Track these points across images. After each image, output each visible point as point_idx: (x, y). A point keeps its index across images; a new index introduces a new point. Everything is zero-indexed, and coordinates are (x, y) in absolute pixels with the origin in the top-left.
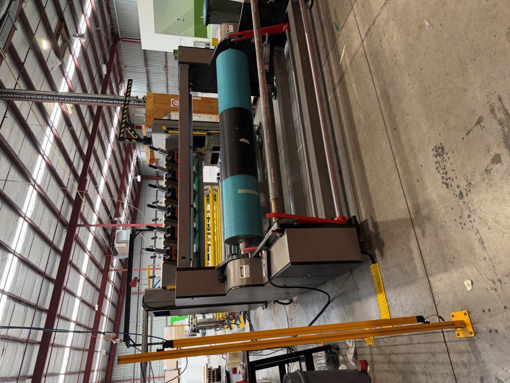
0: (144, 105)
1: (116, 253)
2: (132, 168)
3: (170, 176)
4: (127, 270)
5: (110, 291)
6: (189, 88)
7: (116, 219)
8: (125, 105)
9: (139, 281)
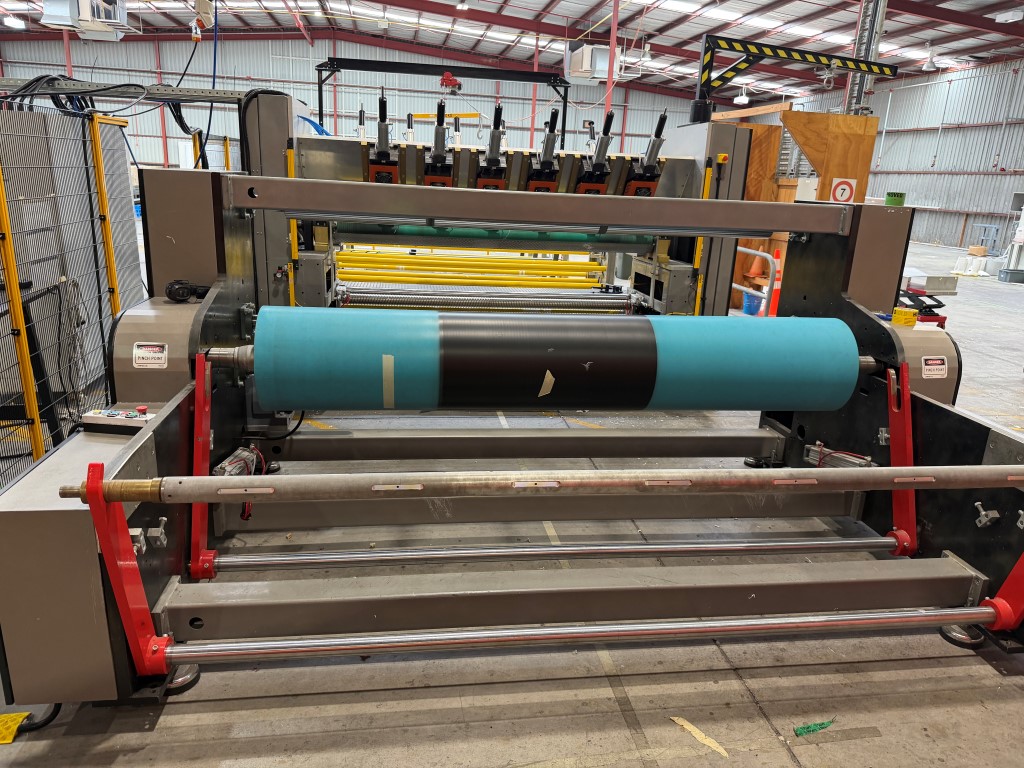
1: (573, 49)
6: (795, 233)
9: (453, 93)
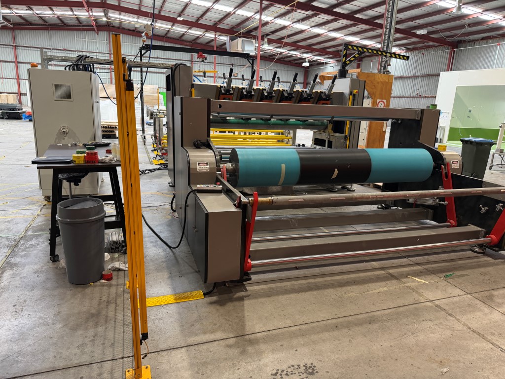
0: (380, 72)
1: (232, 39)
2: (317, 58)
3: (305, 95)
4: (215, 49)
5: (195, 32)
6: (395, 119)
7: (266, 40)
8: (382, 52)
9: (203, 61)
